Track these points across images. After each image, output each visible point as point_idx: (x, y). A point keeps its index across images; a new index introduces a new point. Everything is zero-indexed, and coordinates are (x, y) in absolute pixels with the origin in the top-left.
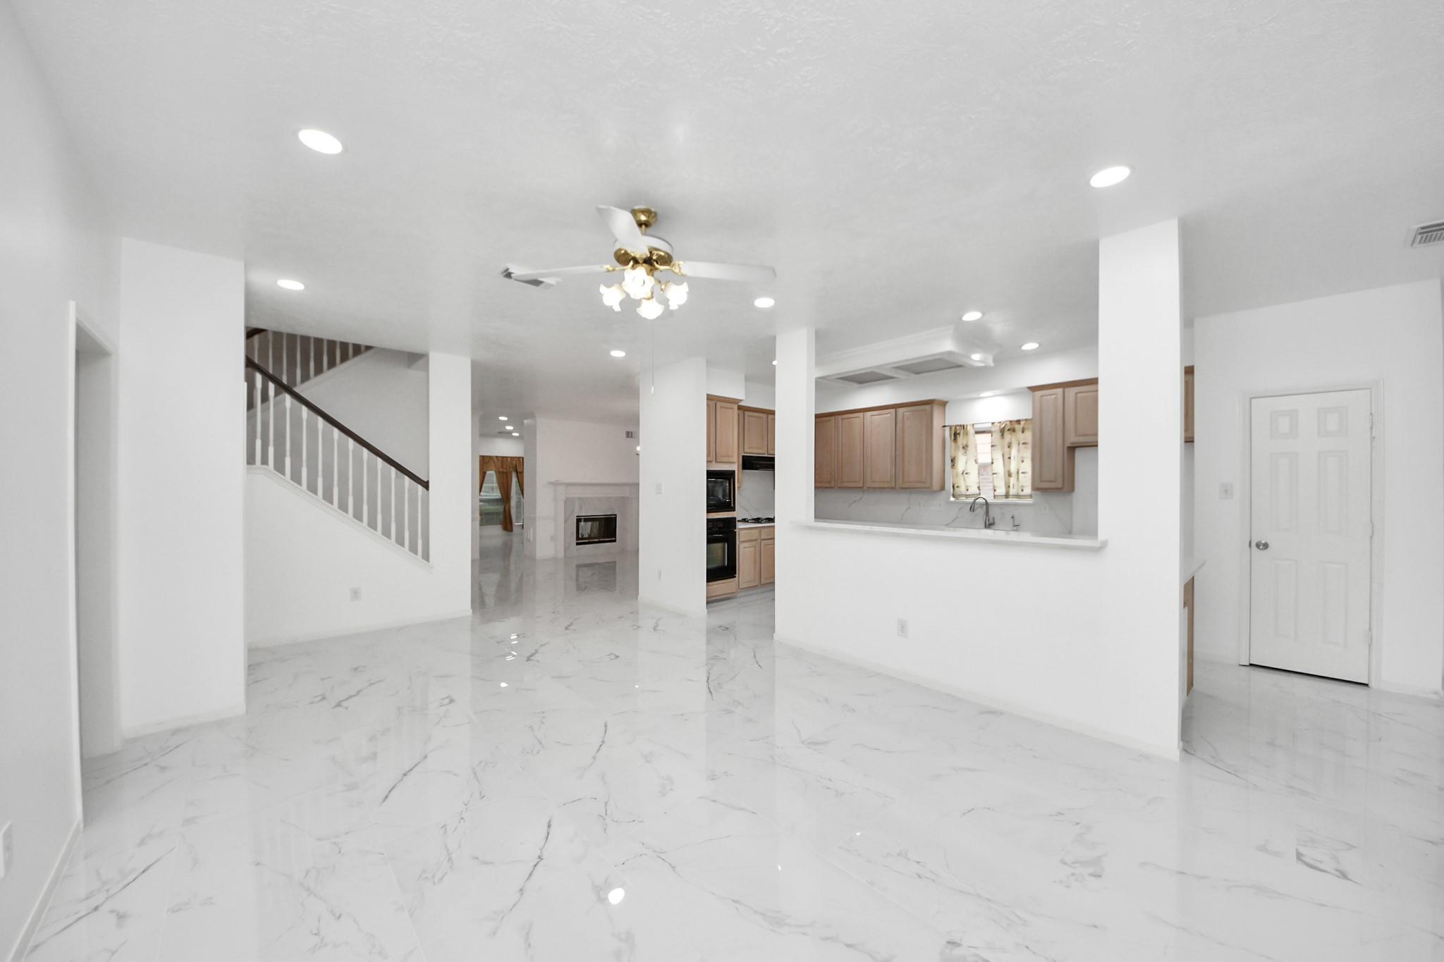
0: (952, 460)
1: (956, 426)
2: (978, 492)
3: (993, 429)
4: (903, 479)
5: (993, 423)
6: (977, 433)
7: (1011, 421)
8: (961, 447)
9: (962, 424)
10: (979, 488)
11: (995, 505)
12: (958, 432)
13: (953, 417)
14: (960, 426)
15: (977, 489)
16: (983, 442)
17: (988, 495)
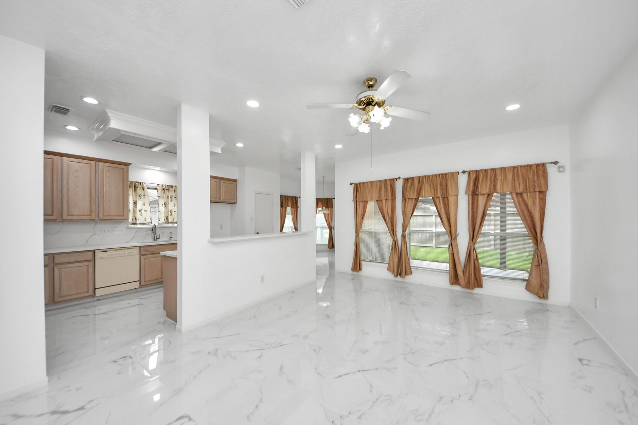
0: (134, 203)
1: (135, 182)
2: (150, 221)
3: (158, 188)
4: (103, 213)
5: (158, 185)
6: (148, 188)
7: (168, 185)
8: (138, 195)
9: (139, 181)
10: (151, 219)
11: (159, 228)
12: (137, 186)
13: (134, 176)
14: (138, 182)
15: (150, 220)
16: (153, 194)
17: (155, 222)
